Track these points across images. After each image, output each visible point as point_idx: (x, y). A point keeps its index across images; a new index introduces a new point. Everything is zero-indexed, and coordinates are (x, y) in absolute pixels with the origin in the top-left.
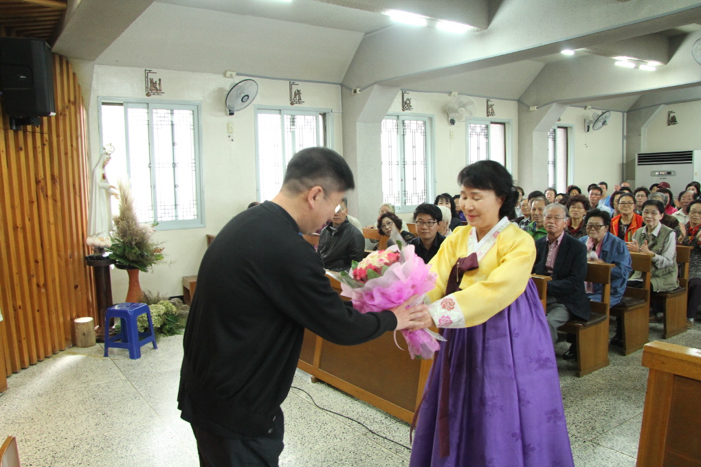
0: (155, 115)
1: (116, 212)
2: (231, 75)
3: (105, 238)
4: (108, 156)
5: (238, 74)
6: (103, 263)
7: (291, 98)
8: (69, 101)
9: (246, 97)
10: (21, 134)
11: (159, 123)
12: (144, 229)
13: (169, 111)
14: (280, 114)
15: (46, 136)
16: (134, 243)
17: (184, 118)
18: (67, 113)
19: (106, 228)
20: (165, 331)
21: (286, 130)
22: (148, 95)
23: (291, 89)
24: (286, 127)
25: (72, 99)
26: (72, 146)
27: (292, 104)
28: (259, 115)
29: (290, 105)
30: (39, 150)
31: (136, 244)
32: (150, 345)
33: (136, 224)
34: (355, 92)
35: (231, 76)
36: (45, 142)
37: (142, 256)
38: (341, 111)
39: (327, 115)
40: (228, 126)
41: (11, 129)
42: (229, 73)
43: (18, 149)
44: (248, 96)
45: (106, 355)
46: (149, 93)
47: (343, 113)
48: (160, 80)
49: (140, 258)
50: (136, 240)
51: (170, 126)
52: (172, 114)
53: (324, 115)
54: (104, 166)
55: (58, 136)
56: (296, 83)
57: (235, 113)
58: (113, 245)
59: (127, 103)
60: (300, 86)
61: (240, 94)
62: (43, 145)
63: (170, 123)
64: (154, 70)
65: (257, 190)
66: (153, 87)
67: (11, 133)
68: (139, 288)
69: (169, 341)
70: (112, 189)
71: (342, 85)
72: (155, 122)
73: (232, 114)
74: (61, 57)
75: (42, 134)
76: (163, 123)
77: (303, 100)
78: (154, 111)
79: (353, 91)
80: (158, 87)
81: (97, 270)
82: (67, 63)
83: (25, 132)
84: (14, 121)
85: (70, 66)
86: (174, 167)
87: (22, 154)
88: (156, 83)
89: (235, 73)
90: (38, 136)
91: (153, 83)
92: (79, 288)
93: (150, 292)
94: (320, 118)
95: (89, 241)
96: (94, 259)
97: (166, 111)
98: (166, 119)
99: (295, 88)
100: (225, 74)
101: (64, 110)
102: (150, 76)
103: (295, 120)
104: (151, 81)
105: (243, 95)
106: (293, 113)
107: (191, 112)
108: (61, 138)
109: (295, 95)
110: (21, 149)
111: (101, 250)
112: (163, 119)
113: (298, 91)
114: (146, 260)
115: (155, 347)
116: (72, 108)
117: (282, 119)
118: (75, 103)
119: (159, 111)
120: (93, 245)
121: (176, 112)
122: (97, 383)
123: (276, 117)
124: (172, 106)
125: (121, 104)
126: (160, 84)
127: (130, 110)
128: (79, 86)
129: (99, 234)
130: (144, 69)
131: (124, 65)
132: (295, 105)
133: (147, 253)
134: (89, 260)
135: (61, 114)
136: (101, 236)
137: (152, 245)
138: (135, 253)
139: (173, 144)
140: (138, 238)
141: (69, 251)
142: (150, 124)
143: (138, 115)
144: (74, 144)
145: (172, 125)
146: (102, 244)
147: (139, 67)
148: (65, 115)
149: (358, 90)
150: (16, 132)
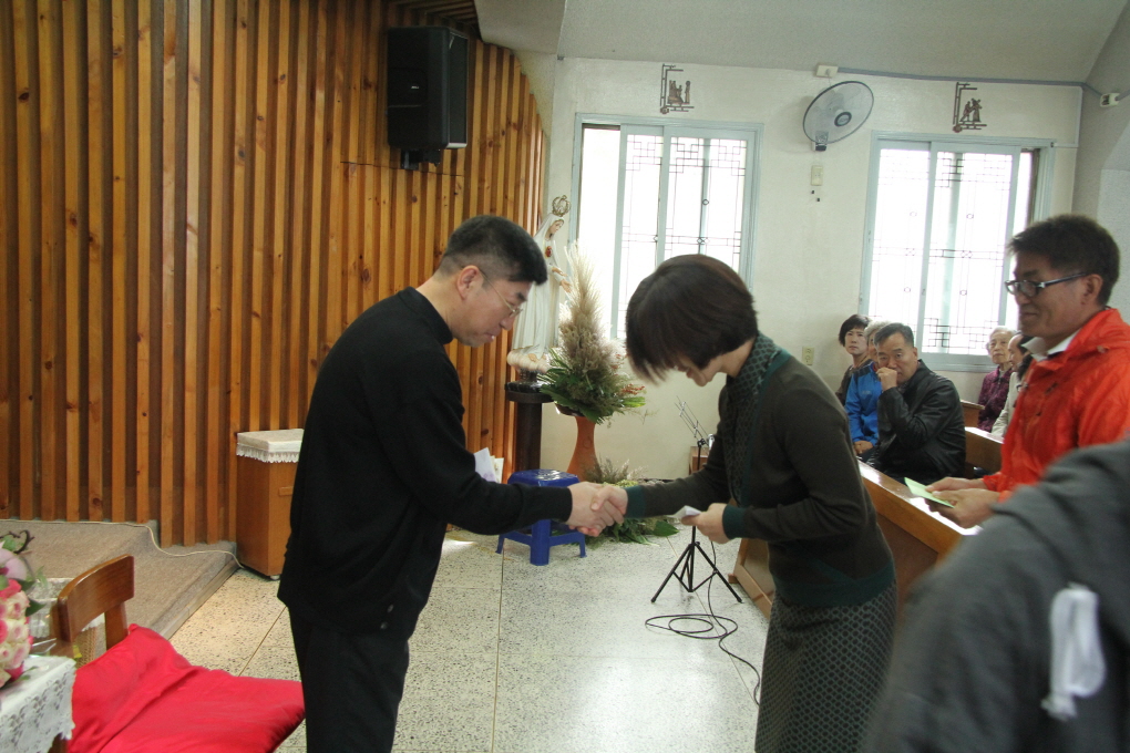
0: (673, 148)
1: (565, 315)
2: (827, 72)
3: (539, 356)
4: (558, 218)
5: (841, 70)
6: (529, 399)
7: (956, 116)
8: (509, 122)
9: (847, 117)
10: (417, 176)
11: (680, 162)
12: (606, 348)
13: (702, 142)
14: (929, 149)
15: (460, 180)
16: (585, 371)
17: (729, 154)
18: (503, 142)
19: (542, 339)
20: (616, 533)
21: (937, 183)
22: (664, 111)
23: (958, 98)
24: (938, 176)
25: (514, 119)
26: (506, 197)
27: (957, 129)
28: (884, 152)
29: (953, 133)
30: (446, 202)
31: (589, 373)
32: (576, 550)
33: (594, 338)
34: (1106, 101)
35: (827, 75)
36: (456, 191)
37: (595, 393)
38: (1077, 145)
39: (1042, 154)
40: (815, 172)
41: (402, 168)
42: (822, 70)
43: (411, 199)
44: (849, 114)
45: (499, 550)
46: (665, 107)
47: (1080, 149)
48: (688, 83)
49: (592, 399)
50: (589, 365)
51: (701, 170)
52: (707, 146)
53: (1036, 154)
54: (550, 235)
55: (481, 180)
56: (972, 85)
57: (828, 146)
58: (550, 370)
59: (628, 124)
60: (982, 92)
61: (835, 110)
62: (453, 194)
63: (701, 163)
64: (678, 66)
65: (861, 300)
66: (675, 97)
67: (401, 175)
68: (593, 451)
69: (615, 549)
70: (556, 273)
71: (1085, 86)
72: (672, 161)
73: (821, 148)
74: (501, 50)
75: (453, 175)
76: (687, 162)
77: (983, 122)
78: (673, 140)
79: (1102, 100)
80: (683, 96)
81: (520, 408)
82: (512, 59)
83: (425, 173)
84: (407, 156)
85: (516, 64)
86: (700, 244)
87: (416, 208)
88: (680, 90)
89: (836, 68)
90: (446, 179)
91: (675, 91)
92: (490, 433)
93: (608, 461)
94: (1026, 159)
95: (513, 358)
96: (516, 390)
97: (694, 141)
98: (694, 156)
99: (967, 97)
100: (815, 70)
101: (496, 137)
102: (672, 76)
103: (963, 163)
104: (673, 85)
105: (840, 111)
106: (959, 148)
107: (743, 144)
108: (486, 185)
109: (968, 110)
110: (415, 200)
111: (532, 375)
112: (687, 155)
113: (976, 103)
114: (602, 403)
115: (583, 554)
116: (514, 134)
117: (933, 161)
118: (519, 127)
119: (681, 140)
120: (517, 366)
121: (714, 142)
122: (452, 585)
123: (922, 156)
124: (706, 131)
125: (617, 127)
126: (687, 91)
127: (630, 138)
128: (532, 96)
129: (528, 348)
130: (661, 64)
131: (626, 58)
132: (965, 132)
133: (605, 389)
134: (512, 391)
135: (490, 145)
136: (532, 352)
137: (619, 378)
138: (583, 389)
139: (704, 202)
140: (592, 363)
141: (479, 372)
142: (664, 164)
143: (645, 147)
144: (511, 195)
145: (705, 167)
146: (533, 366)
147: (653, 59)
148: (497, 147)
149: (1113, 97)
150: (410, 173)
